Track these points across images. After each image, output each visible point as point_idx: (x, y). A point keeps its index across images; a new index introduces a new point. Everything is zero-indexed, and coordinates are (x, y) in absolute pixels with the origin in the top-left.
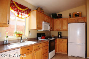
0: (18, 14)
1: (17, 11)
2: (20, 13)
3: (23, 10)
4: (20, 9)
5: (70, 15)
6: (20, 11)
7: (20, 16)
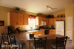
0: (31, 19)
1: (30, 18)
2: (32, 19)
3: (32, 17)
4: (31, 17)
5: (58, 16)
6: (32, 18)
7: (31, 20)
